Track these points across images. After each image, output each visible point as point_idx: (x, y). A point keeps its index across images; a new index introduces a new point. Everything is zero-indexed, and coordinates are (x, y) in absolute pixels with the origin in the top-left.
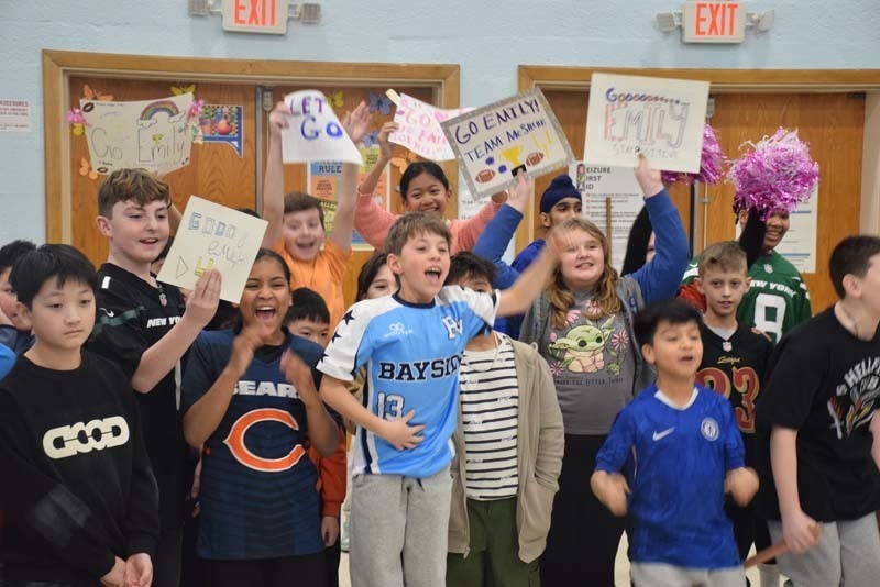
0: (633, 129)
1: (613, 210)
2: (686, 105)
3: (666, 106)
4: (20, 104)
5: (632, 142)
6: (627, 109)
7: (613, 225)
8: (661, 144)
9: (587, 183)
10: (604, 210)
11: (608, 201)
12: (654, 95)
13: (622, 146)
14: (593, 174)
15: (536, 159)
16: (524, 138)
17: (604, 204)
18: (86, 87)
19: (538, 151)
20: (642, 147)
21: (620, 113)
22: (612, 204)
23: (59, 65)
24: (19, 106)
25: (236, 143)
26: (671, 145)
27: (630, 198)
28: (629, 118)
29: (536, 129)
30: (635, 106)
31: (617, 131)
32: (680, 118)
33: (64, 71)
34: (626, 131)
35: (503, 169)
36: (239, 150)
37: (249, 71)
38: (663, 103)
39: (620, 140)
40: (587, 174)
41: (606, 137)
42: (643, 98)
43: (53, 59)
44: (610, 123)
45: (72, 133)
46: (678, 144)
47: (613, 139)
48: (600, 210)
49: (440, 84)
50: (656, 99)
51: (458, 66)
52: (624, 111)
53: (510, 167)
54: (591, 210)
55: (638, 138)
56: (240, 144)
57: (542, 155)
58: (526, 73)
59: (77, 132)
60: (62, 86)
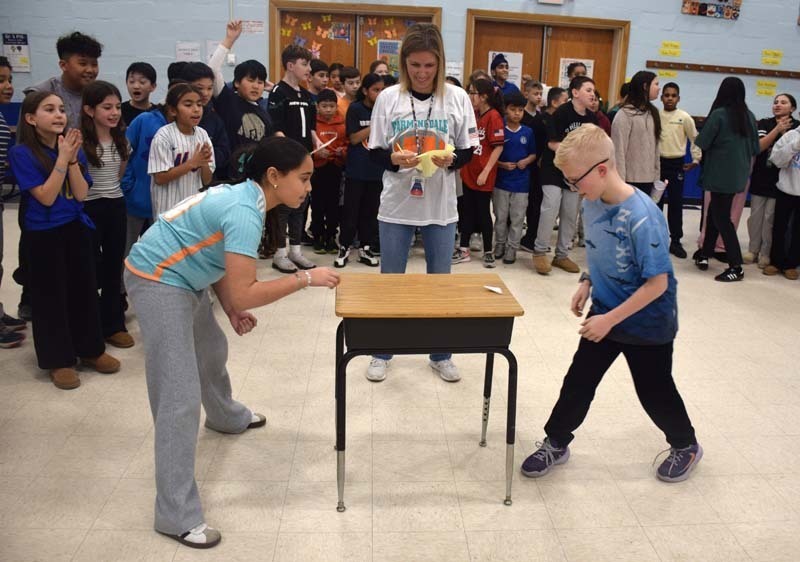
4: (260, 22)
18: (287, 15)
23: (277, 6)
25: (348, 39)
33: (278, 9)
36: (349, 42)
43: (273, 4)
45: (281, 35)
49: (433, 15)
51: (441, 9)
58: (470, 12)
59: (284, 34)
60: (277, 15)
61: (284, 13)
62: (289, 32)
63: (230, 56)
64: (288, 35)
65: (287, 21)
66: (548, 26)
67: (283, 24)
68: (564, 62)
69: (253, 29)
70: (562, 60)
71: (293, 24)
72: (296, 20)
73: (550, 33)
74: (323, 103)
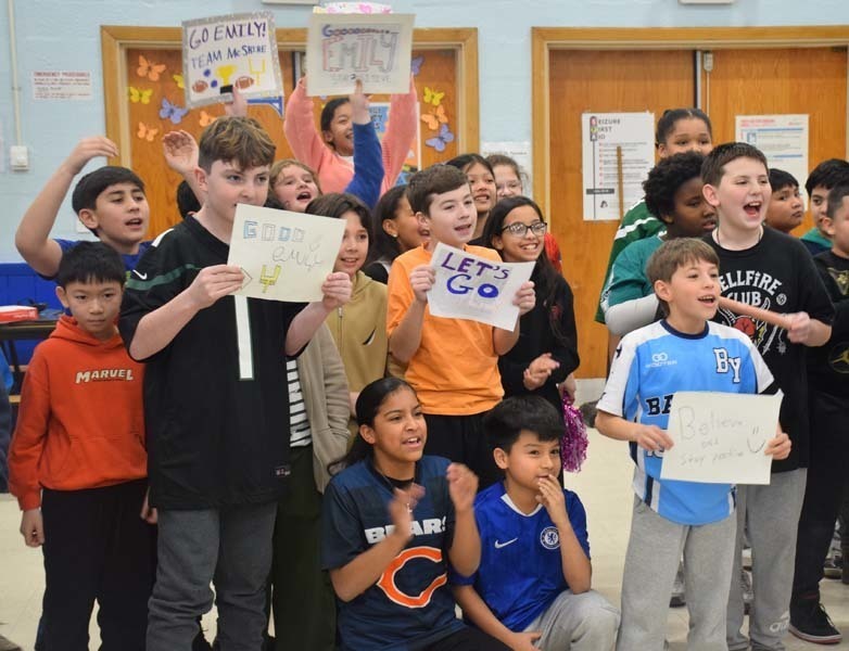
0: (348, 59)
1: (623, 158)
2: (395, 34)
3: (377, 36)
4: (82, 75)
5: (349, 71)
6: (342, 42)
7: (624, 171)
8: (374, 69)
9: (600, 133)
10: (616, 158)
11: (619, 150)
12: (367, 27)
13: (340, 76)
14: (604, 126)
15: (245, 83)
16: (242, 60)
17: (615, 153)
18: (141, 58)
19: (252, 76)
20: (357, 74)
21: (336, 47)
22: (623, 153)
23: (116, 39)
24: (82, 76)
25: (277, 105)
26: (384, 71)
27: (639, 147)
28: (345, 49)
29: (255, 54)
30: (350, 39)
31: (334, 62)
32: (388, 46)
33: (121, 44)
34: (342, 60)
35: (214, 84)
36: (280, 111)
37: (286, 38)
38: (374, 34)
39: (338, 70)
40: (599, 126)
41: (325, 69)
42: (356, 31)
43: (110, 34)
44: (327, 54)
45: (130, 101)
46: (390, 68)
47: (331, 70)
48: (610, 158)
49: (460, 46)
50: (369, 31)
51: (476, 29)
52: (339, 44)
53: (221, 84)
54: (603, 158)
55: (353, 66)
56: (281, 105)
57: (252, 81)
58: (538, 33)
59: (135, 99)
60: (120, 57)
61: (132, 55)
62: (147, 94)
63: (14, 149)
64: (145, 100)
65: (141, 72)
66: (707, 52)
67: (133, 77)
68: (744, 124)
69: (65, 89)
70: (739, 119)
71: (154, 76)
72: (161, 68)
73: (709, 63)
74: (76, 286)
